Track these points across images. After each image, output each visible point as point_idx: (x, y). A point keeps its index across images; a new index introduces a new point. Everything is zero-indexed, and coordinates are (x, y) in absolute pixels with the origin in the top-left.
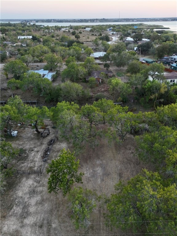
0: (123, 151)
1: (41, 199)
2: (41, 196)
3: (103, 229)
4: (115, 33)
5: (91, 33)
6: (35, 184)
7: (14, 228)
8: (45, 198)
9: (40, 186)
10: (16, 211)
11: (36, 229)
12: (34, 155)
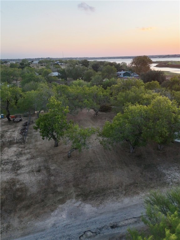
0: (100, 121)
1: (30, 156)
2: (31, 155)
3: (102, 161)
4: (62, 64)
5: (40, 65)
6: (20, 149)
7: (8, 178)
8: (35, 155)
9: (27, 149)
10: (5, 168)
11: (34, 173)
12: (11, 133)
